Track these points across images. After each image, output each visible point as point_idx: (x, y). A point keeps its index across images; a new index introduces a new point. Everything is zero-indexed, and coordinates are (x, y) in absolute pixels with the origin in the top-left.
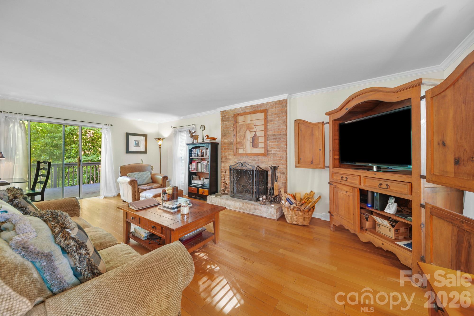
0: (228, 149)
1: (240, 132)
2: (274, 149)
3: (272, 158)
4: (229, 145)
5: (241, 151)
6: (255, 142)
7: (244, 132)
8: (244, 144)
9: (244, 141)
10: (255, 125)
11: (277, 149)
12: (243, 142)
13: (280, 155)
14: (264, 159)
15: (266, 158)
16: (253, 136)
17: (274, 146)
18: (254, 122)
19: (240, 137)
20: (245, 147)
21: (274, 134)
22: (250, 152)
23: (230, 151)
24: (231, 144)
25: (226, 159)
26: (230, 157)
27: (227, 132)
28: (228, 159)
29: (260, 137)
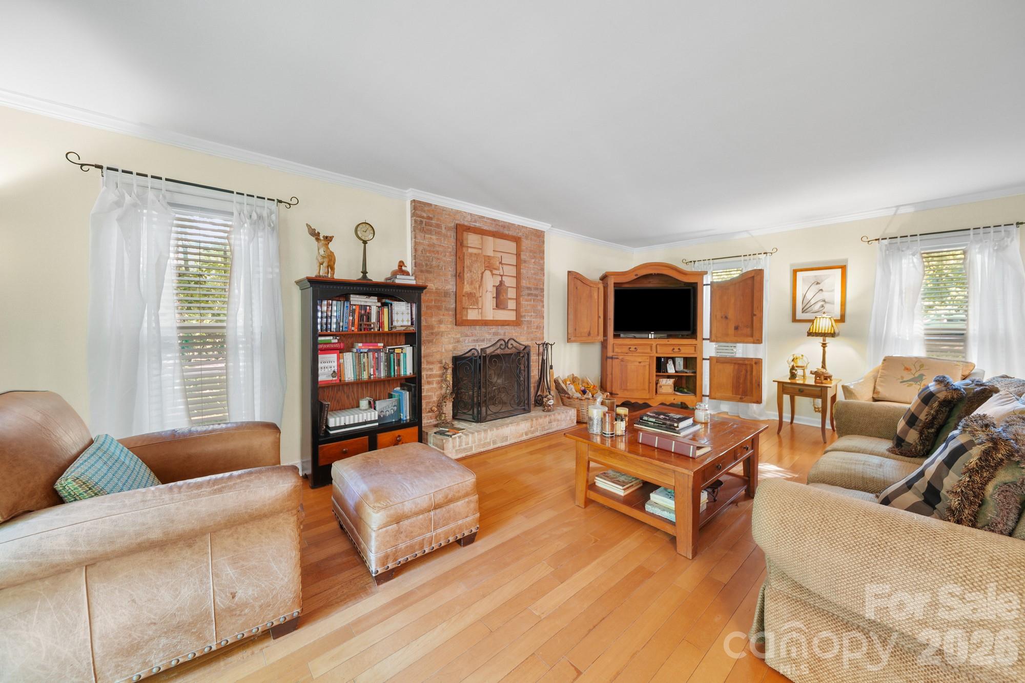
0: (439, 308)
1: (471, 271)
2: (529, 312)
3: (525, 328)
4: (438, 298)
5: (472, 315)
6: (502, 298)
7: (480, 272)
8: (480, 299)
9: (481, 291)
10: (501, 263)
11: (533, 314)
12: (478, 295)
13: (536, 324)
14: (513, 331)
15: (517, 329)
16: (497, 284)
17: (529, 308)
18: (499, 255)
19: (472, 283)
20: (482, 307)
21: (529, 286)
22: (491, 318)
23: (441, 313)
24: (445, 296)
25: (432, 334)
26: (442, 330)
27: (434, 263)
28: (437, 334)
29: (509, 289)
